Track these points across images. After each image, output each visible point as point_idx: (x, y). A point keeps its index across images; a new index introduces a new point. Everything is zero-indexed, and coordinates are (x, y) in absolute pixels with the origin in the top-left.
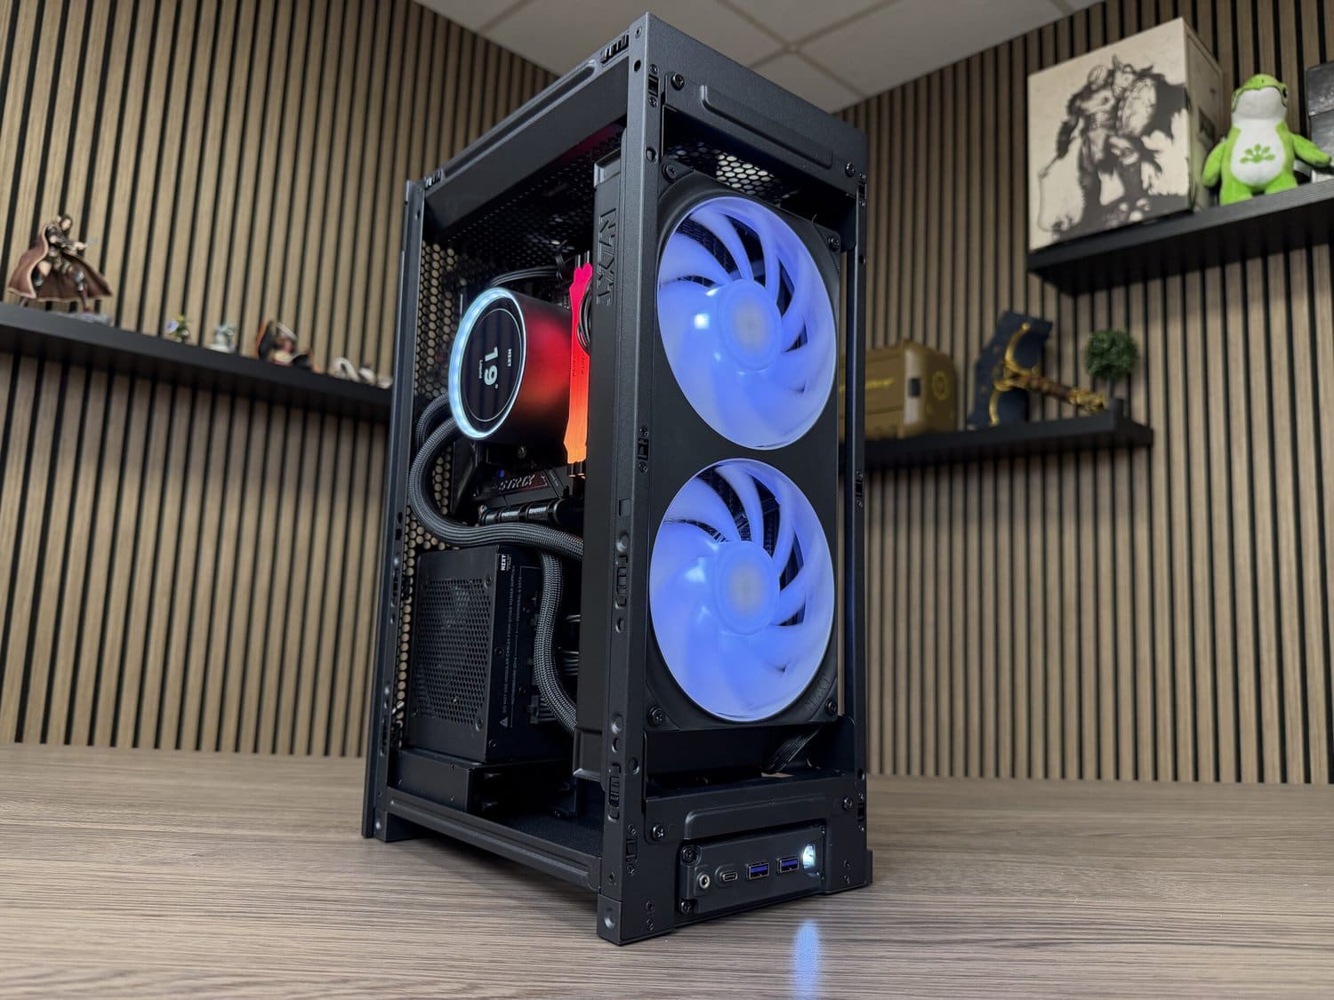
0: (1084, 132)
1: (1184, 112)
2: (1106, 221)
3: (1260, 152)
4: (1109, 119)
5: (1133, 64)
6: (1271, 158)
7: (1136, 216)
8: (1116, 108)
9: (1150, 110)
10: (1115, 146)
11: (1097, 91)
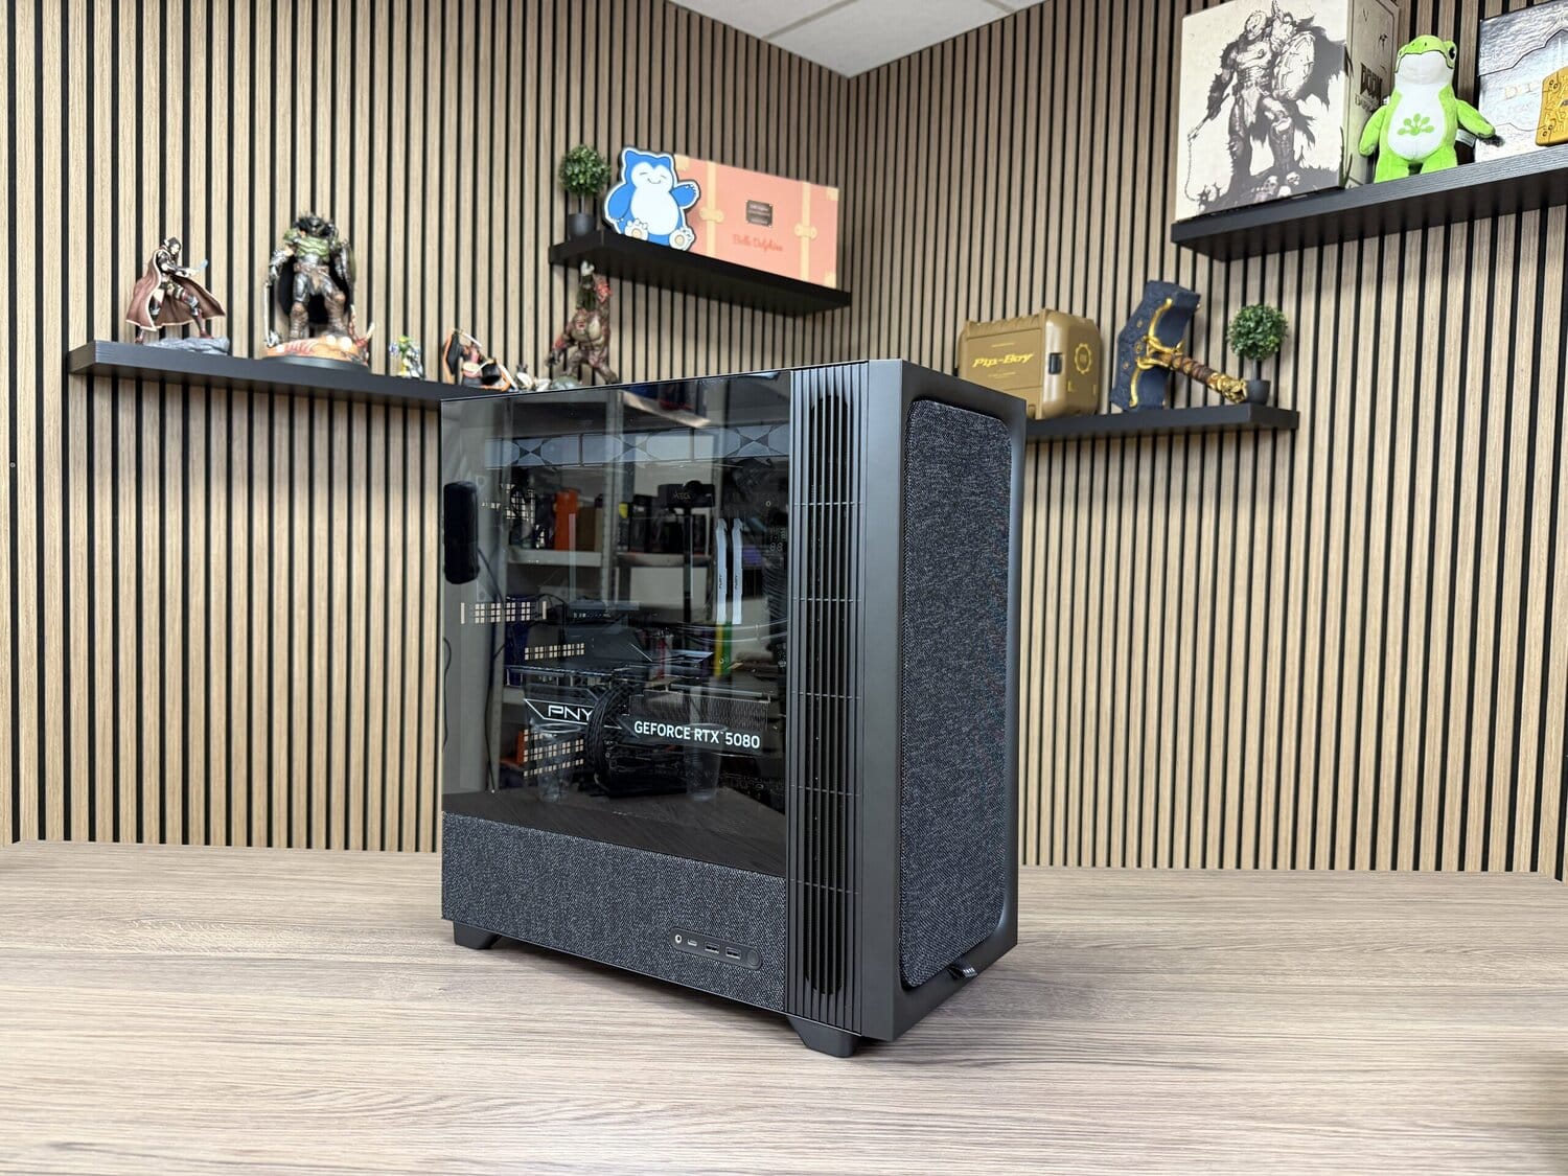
0: (1237, 90)
1: (1342, 74)
2: (1256, 192)
3: (1419, 124)
4: (1263, 77)
5: (1293, 15)
6: (1430, 130)
7: (1285, 191)
8: (1272, 64)
9: (1307, 70)
10: (1269, 110)
11: (1253, 42)
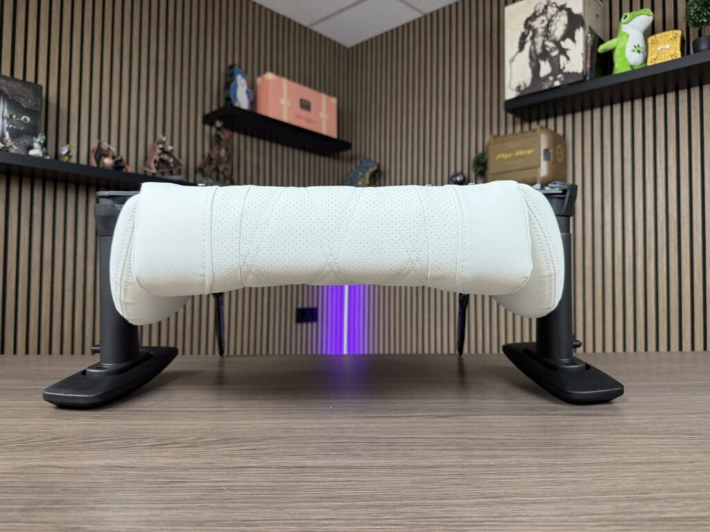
0: (532, 38)
2: (543, 85)
5: (557, 3)
7: (557, 83)
9: (565, 27)
10: (547, 46)
11: (538, 16)
